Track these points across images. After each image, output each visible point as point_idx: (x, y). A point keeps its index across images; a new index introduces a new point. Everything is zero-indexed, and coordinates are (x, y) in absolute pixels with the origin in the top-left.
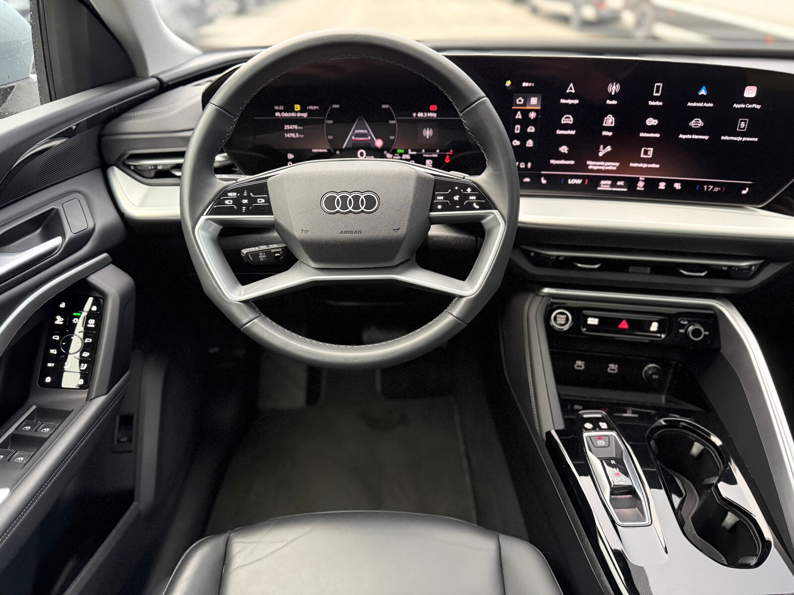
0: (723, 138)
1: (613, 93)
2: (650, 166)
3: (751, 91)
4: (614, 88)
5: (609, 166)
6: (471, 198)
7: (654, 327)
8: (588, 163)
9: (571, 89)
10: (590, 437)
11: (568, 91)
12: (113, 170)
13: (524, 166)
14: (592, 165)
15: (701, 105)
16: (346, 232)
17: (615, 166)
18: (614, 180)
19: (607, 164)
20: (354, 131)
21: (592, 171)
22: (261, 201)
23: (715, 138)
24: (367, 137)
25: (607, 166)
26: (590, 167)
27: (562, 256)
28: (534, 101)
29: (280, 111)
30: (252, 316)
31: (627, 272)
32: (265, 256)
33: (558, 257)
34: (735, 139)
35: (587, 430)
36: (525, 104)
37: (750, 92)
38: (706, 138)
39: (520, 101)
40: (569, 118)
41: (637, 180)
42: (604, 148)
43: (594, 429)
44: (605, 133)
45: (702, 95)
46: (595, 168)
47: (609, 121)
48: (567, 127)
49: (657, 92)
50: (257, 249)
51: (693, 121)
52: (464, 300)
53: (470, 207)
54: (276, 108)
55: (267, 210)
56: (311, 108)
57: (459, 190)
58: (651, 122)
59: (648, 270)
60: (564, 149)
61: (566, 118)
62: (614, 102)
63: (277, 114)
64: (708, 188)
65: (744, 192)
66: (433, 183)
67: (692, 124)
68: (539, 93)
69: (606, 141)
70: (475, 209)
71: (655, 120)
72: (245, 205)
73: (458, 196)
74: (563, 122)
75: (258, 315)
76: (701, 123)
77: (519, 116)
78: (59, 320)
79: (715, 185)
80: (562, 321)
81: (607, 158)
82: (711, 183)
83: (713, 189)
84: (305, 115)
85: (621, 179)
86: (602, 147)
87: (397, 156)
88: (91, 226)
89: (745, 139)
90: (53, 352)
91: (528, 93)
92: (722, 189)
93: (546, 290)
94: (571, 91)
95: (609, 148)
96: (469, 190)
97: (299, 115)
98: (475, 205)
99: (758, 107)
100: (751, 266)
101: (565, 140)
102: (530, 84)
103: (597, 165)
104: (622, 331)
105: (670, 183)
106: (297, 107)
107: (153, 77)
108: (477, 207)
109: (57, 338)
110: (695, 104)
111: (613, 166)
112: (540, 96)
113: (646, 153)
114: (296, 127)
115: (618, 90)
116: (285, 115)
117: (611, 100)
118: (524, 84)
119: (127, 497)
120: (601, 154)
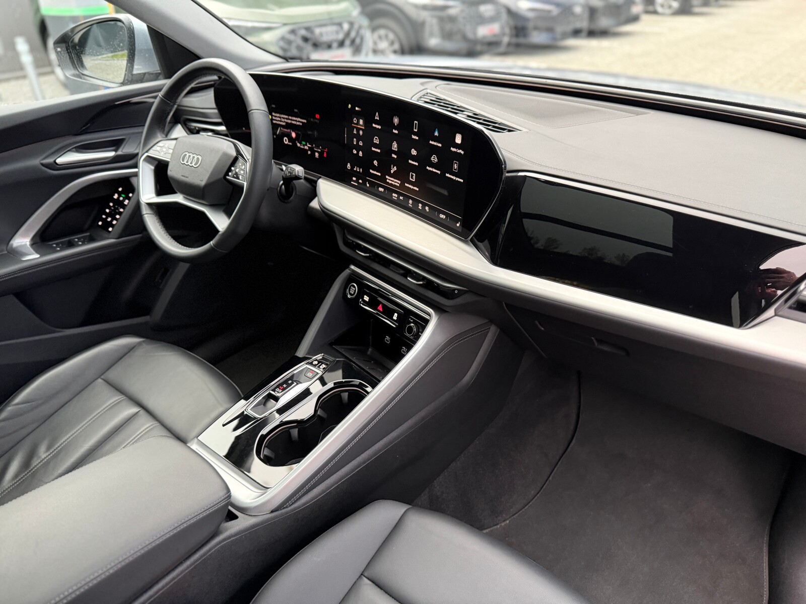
0: (447, 175)
1: (396, 125)
2: (415, 188)
4: (396, 121)
5: (396, 182)
7: (395, 316)
8: (387, 177)
9: (377, 116)
11: (376, 118)
12: (177, 126)
14: (388, 179)
15: (436, 144)
17: (398, 183)
18: (398, 194)
19: (395, 180)
21: (388, 183)
23: (443, 174)
26: (388, 181)
28: (361, 122)
31: (388, 268)
34: (453, 177)
36: (357, 124)
37: (458, 139)
38: (439, 172)
39: (355, 121)
41: (409, 198)
42: (393, 167)
43: (315, 365)
44: (393, 155)
45: (437, 136)
46: (390, 182)
47: (395, 146)
48: (376, 146)
49: (416, 129)
52: (221, 232)
60: (375, 162)
61: (376, 138)
62: (397, 132)
64: (442, 216)
65: (458, 225)
67: (432, 158)
68: (364, 116)
69: (394, 162)
70: (240, 179)
71: (415, 151)
74: (374, 142)
75: (152, 213)
76: (436, 160)
77: (355, 131)
78: (116, 196)
79: (444, 214)
80: (353, 291)
81: (395, 175)
82: (442, 212)
85: (401, 194)
89: (457, 179)
90: (107, 211)
91: (359, 115)
92: (448, 219)
93: (353, 267)
95: (395, 168)
96: (243, 167)
98: (240, 176)
99: (463, 153)
101: (376, 156)
102: (359, 109)
103: (390, 180)
105: (424, 205)
109: (111, 204)
110: (433, 143)
112: (364, 119)
113: (412, 177)
115: (399, 122)
117: (395, 129)
118: (356, 109)
120: (392, 172)
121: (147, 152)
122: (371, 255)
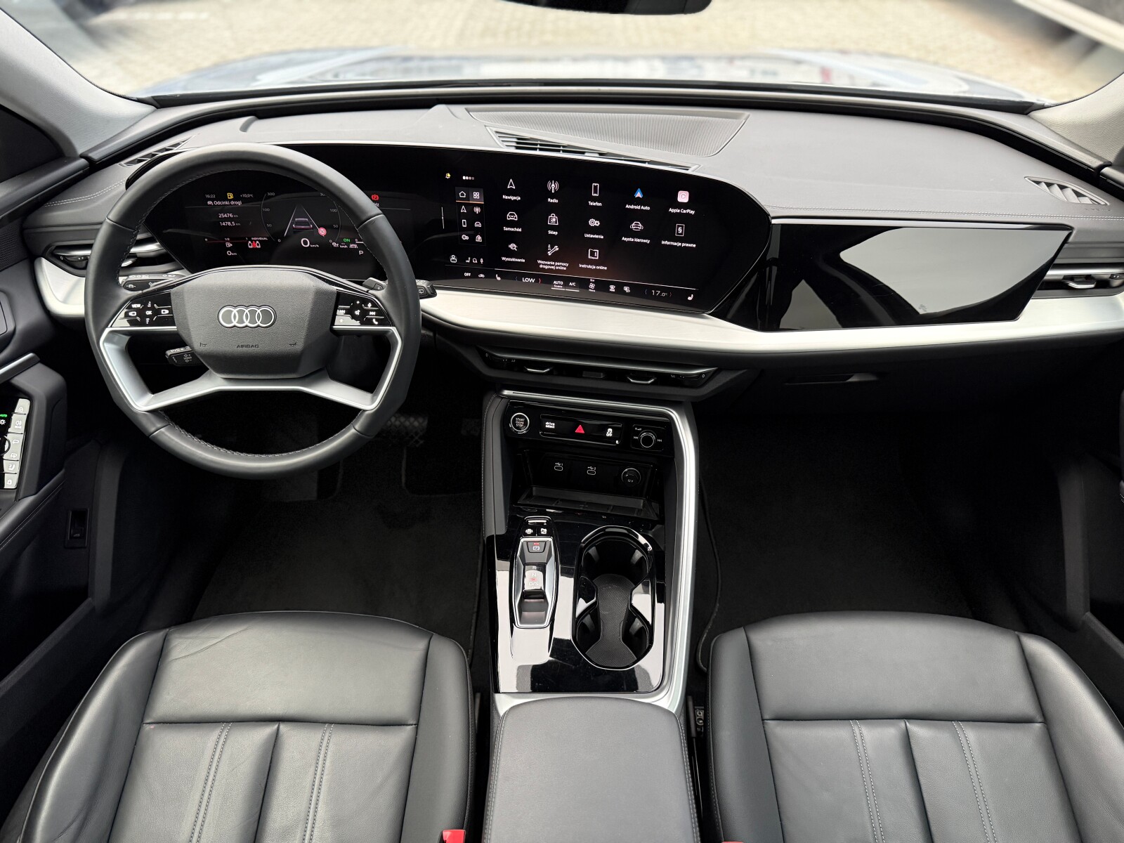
0: (663, 242)
2: (598, 267)
3: (683, 196)
4: (553, 186)
5: (559, 266)
6: (371, 313)
7: (610, 433)
8: (539, 262)
9: (511, 185)
10: (527, 542)
12: (40, 262)
14: (543, 264)
15: (638, 207)
16: (242, 346)
17: (564, 266)
18: (566, 281)
19: (556, 264)
20: (294, 219)
21: (544, 270)
22: (165, 312)
23: (656, 242)
25: (557, 266)
26: (541, 266)
27: (513, 359)
28: (476, 195)
29: (213, 200)
30: (159, 425)
31: (581, 377)
32: (191, 357)
33: (510, 359)
34: (675, 244)
35: (526, 535)
36: (467, 198)
38: (648, 241)
39: (462, 195)
41: (588, 282)
42: (552, 247)
43: (533, 535)
44: (550, 232)
46: (546, 267)
47: (553, 219)
48: (512, 224)
49: (596, 192)
50: (182, 350)
51: (633, 225)
52: (367, 412)
53: (370, 322)
54: (208, 196)
55: (170, 321)
56: (245, 196)
57: (360, 304)
58: (594, 223)
59: (602, 376)
60: (513, 246)
62: (555, 201)
63: (210, 203)
64: (656, 293)
65: (690, 298)
66: (335, 297)
67: (633, 226)
69: (553, 241)
70: (373, 325)
71: (596, 222)
72: (149, 316)
73: (359, 311)
75: (165, 425)
76: (640, 227)
77: (463, 210)
79: (663, 290)
80: (521, 423)
81: (555, 258)
82: (656, 288)
83: (661, 294)
84: (239, 203)
86: (549, 246)
88: (11, 328)
89: (684, 245)
91: (470, 186)
92: (669, 294)
93: (506, 392)
95: (556, 248)
96: (370, 305)
97: (232, 203)
98: (374, 320)
99: (693, 212)
100: (701, 374)
101: (513, 237)
102: (470, 178)
103: (548, 265)
104: (579, 436)
106: (230, 196)
107: (82, 156)
108: (376, 323)
110: (632, 207)
111: (562, 266)
113: (592, 254)
114: (231, 215)
115: (557, 188)
116: (219, 203)
118: (464, 178)
119: (82, 593)
120: (549, 253)
121: (107, 326)
122: (551, 368)
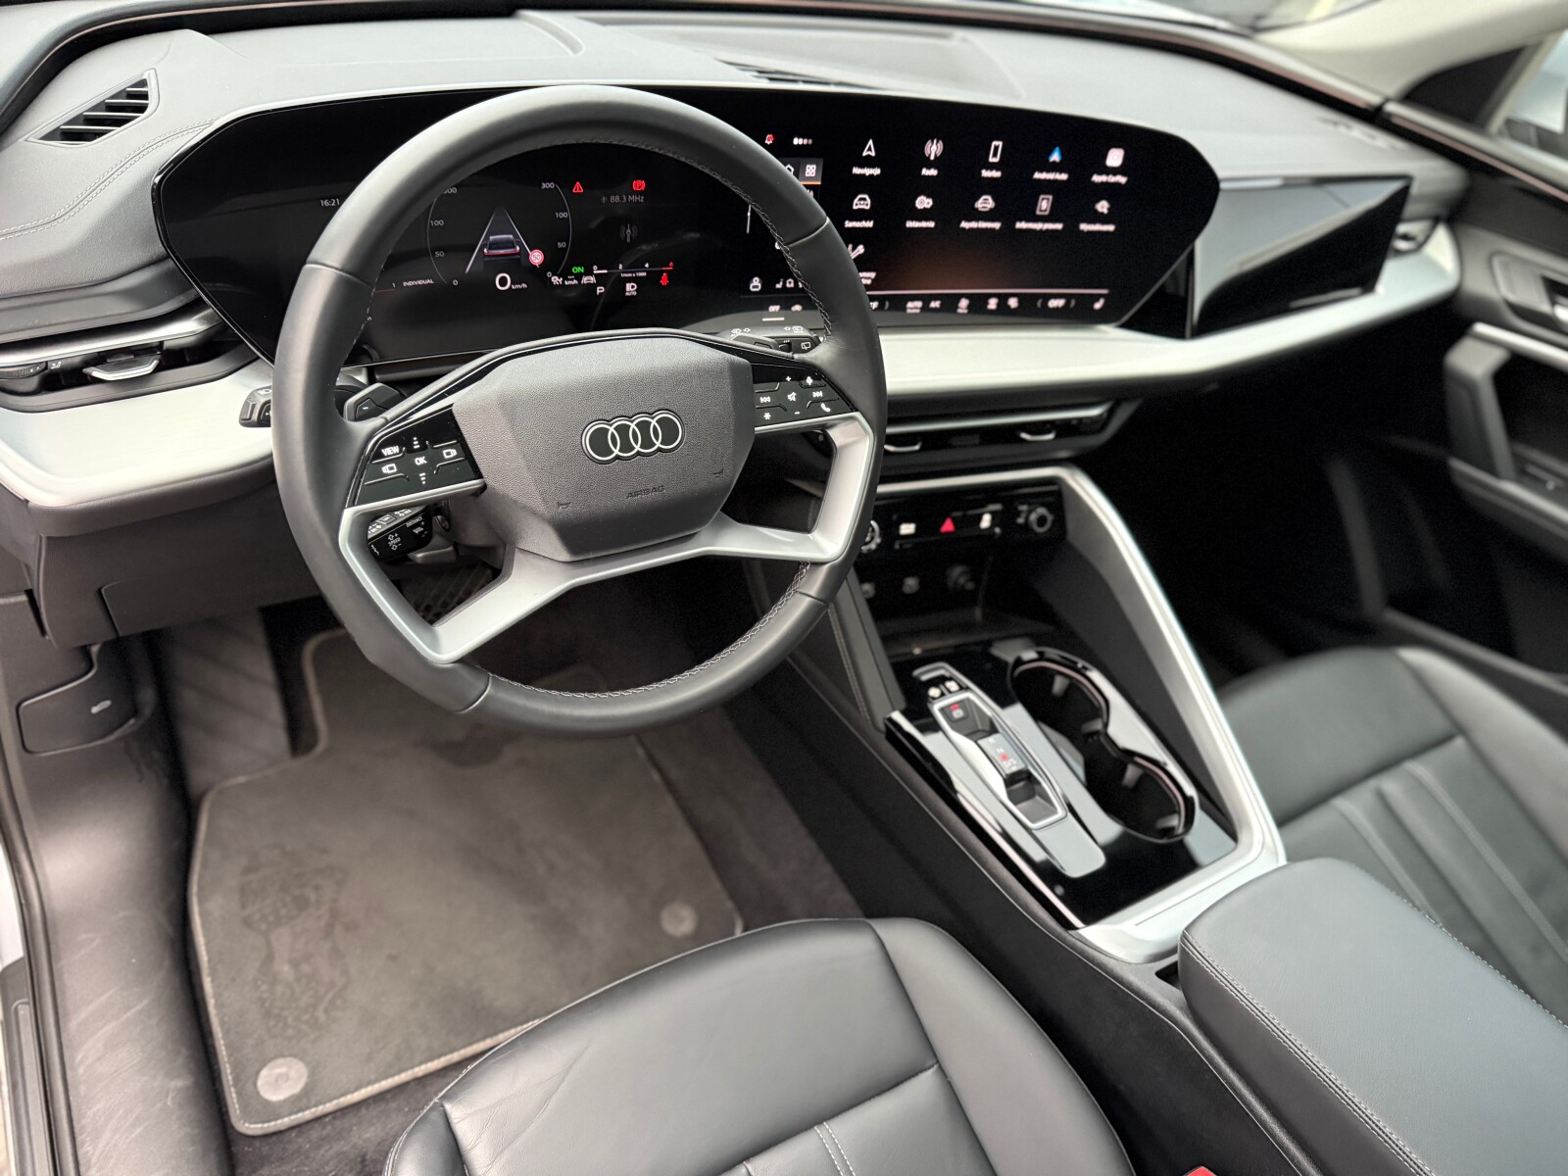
1: (932, 158)
11: (865, 154)
13: (792, 285)
24: (514, 247)
37: (1115, 158)
40: (864, 199)
45: (1054, 162)
61: (861, 199)
68: (818, 157)
74: (855, 207)
85: (935, 297)
87: (572, 280)
94: (869, 153)
105: (1003, 299)
112: (821, 161)
117: (929, 168)
